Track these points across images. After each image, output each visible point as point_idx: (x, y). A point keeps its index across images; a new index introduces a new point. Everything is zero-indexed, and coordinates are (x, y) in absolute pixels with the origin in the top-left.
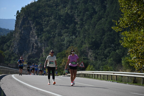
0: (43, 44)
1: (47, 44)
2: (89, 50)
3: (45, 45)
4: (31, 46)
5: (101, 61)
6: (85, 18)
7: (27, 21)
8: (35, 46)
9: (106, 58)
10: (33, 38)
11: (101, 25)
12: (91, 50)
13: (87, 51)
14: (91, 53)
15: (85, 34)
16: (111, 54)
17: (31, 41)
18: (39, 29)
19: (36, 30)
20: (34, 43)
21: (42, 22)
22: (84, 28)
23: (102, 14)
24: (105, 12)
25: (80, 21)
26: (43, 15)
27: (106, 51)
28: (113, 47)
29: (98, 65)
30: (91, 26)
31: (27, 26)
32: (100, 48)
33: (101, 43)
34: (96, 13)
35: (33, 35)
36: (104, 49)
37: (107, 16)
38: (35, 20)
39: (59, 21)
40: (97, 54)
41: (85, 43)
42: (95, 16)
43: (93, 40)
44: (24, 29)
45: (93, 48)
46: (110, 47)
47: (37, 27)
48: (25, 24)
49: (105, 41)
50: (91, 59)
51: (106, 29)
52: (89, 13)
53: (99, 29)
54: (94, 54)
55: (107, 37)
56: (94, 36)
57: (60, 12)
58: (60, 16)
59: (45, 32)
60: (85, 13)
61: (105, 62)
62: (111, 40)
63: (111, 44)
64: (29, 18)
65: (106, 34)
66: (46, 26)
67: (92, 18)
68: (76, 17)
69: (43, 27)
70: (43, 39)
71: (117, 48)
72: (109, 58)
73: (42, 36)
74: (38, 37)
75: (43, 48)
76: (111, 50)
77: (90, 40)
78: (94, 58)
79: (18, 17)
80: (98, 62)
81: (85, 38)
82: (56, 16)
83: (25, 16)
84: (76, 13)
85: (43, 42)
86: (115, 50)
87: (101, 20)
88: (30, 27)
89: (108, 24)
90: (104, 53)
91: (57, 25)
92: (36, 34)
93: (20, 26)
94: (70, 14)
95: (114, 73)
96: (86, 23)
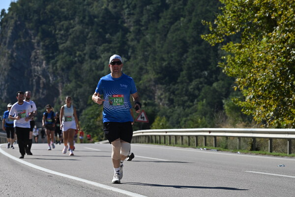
0: (58, 77)
1: (68, 78)
2: (157, 85)
3: (62, 79)
4: (34, 83)
5: (182, 108)
6: (144, 18)
7: (24, 30)
8: (43, 82)
9: (192, 101)
10: (37, 66)
11: (179, 32)
12: (160, 86)
13: (153, 88)
14: (161, 92)
15: (146, 51)
16: (203, 91)
17: (33, 71)
18: (50, 46)
19: (42, 49)
20: (41, 76)
21: (55, 31)
22: (144, 41)
23: (179, 9)
24: (185, 4)
25: (134, 26)
26: (56, 17)
27: (192, 87)
28: (206, 78)
29: (176, 115)
30: (158, 35)
31: (23, 40)
32: (179, 81)
33: (181, 70)
34: (165, 6)
35: (37, 60)
36: (188, 81)
37: (190, 13)
38: (40, 28)
39: (90, 27)
40: (173, 93)
41: (147, 72)
42: (165, 13)
43: (165, 64)
44: (17, 48)
45: (163, 81)
46: (200, 77)
47: (44, 42)
48: (20, 37)
49: (188, 64)
50: (161, 104)
51: (189, 40)
52: (152, 8)
53: (174, 39)
54: (167, 94)
55: (193, 57)
56: (165, 56)
57: (92, 7)
58: (93, 18)
59: (62, 52)
60: (145, 8)
61: (191, 108)
62: (201, 62)
63: (202, 71)
64: (27, 25)
65: (190, 50)
66: (63, 38)
67: (159, 18)
68: (125, 17)
69: (58, 41)
70: (58, 67)
71: (214, 79)
72: (198, 101)
73: (57, 61)
74: (47, 64)
75: (60, 85)
76: (201, 83)
77: (157, 63)
78: (167, 102)
79: (5, 24)
80: (176, 110)
81: (146, 61)
82: (84, 18)
83: (17, 20)
84: (126, 8)
85: (58, 74)
86: (211, 84)
87: (178, 22)
88: (30, 42)
89: (193, 29)
90: (187, 90)
91: (88, 35)
92: (42, 57)
93: (9, 42)
94: (113, 11)
95: (210, 132)
96: (147, 28)
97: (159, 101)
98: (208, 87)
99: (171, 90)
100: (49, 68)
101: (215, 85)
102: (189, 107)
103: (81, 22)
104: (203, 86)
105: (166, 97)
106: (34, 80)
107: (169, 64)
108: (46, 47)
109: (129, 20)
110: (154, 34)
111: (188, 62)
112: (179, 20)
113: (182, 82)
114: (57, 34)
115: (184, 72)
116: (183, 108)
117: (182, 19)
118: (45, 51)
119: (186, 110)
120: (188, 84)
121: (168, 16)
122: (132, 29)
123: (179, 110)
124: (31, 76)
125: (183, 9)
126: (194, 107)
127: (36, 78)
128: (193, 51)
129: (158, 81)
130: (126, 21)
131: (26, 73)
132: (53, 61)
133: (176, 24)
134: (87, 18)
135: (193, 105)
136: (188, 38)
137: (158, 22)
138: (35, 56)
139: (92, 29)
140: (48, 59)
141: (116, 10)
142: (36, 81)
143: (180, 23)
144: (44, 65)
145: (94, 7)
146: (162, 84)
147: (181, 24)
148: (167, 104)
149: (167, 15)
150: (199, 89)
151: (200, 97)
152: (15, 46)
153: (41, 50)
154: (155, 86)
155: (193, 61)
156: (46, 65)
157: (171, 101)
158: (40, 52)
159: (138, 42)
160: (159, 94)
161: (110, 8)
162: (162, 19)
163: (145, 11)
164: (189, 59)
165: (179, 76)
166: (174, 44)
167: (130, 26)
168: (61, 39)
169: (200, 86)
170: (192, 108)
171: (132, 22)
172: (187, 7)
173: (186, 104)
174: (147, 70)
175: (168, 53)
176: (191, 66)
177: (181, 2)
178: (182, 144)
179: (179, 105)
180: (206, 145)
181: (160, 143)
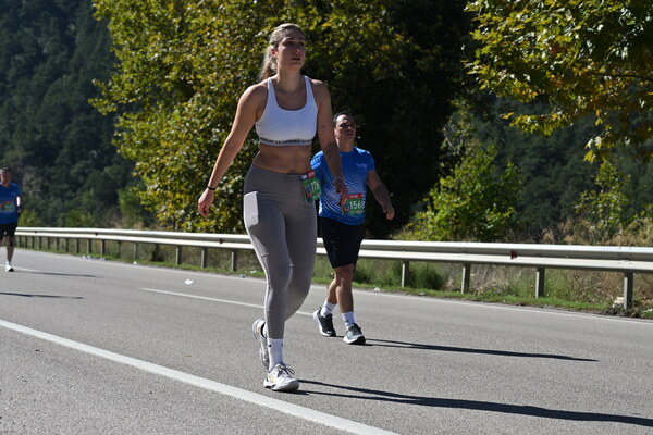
2: (25, 167)
5: (60, 199)
6: (12, 73)
9: (75, 191)
11: (60, 95)
12: (30, 168)
13: (20, 169)
14: (32, 176)
15: (13, 119)
16: (90, 177)
22: (10, 103)
23: (62, 62)
24: (70, 56)
27: (75, 171)
28: (94, 160)
29: (52, 209)
30: (29, 96)
32: (57, 162)
33: (61, 147)
34: (44, 58)
36: (69, 163)
37: (77, 69)
40: (49, 178)
41: (12, 148)
42: (40, 67)
43: (38, 137)
45: (35, 162)
46: (87, 159)
49: (71, 140)
51: (74, 107)
52: (23, 58)
53: (53, 104)
54: (40, 179)
55: (78, 129)
56: (39, 126)
60: (13, 58)
61: (72, 201)
62: (88, 137)
63: (90, 150)
65: (75, 120)
67: (32, 73)
71: (105, 162)
72: (84, 191)
76: (88, 166)
77: (28, 136)
78: (39, 191)
80: (52, 202)
81: (12, 132)
86: (101, 168)
87: (60, 80)
89: (80, 91)
90: (68, 176)
95: (97, 234)
96: (14, 87)
98: (98, 172)
99: (45, 174)
101: (107, 170)
102: (70, 198)
104: (91, 171)
105: (38, 183)
107: (44, 137)
110: (24, 95)
111: (71, 137)
112: (61, 77)
113: (61, 164)
115: (65, 150)
116: (62, 200)
117: (65, 76)
119: (66, 203)
120: (69, 167)
121: (46, 72)
123: (55, 202)
125: (67, 62)
126: (77, 198)
128: (79, 121)
129: (27, 161)
133: (56, 82)
135: (76, 196)
136: (72, 104)
137: (31, 78)
143: (62, 82)
146: (32, 165)
147: (64, 84)
148: (39, 193)
149: (44, 70)
150: (85, 175)
151: (86, 185)
154: (23, 167)
155: (78, 136)
157: (45, 190)
160: (29, 179)
162: (37, 76)
163: (12, 63)
164: (73, 133)
165: (58, 155)
166: (53, 110)
169: (87, 170)
170: (74, 200)
172: (73, 60)
173: (65, 195)
174: (12, 144)
175: (44, 122)
176: (75, 142)
177: (64, 53)
178: (58, 249)
179: (55, 195)
180: (90, 251)
181: (27, 247)
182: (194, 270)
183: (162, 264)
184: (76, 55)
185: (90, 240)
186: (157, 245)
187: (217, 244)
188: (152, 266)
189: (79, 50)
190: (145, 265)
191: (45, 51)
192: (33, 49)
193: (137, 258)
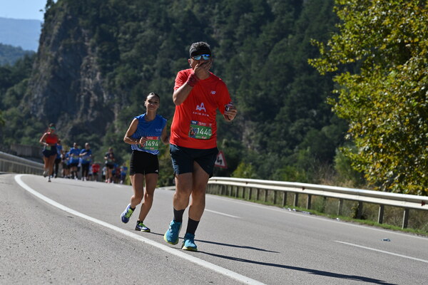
0: (115, 95)
1: (128, 98)
2: (246, 122)
3: (120, 99)
4: (82, 100)
5: (277, 155)
6: (240, 30)
7: (76, 28)
8: (94, 101)
9: (292, 148)
10: (89, 78)
11: (284, 54)
12: (250, 122)
13: (240, 124)
14: (252, 131)
15: (238, 74)
16: (308, 135)
17: (82, 84)
18: (108, 53)
19: (98, 56)
20: (92, 92)
21: (118, 34)
22: (236, 60)
23: (288, 23)
24: (296, 17)
25: (225, 39)
26: (120, 15)
27: (293, 128)
28: (313, 119)
29: (269, 164)
30: (255, 54)
31: (73, 42)
32: (276, 118)
33: (282, 105)
34: (271, 17)
35: (89, 70)
36: (289, 120)
37: (303, 29)
38: (98, 28)
39: (165, 34)
40: (268, 134)
42: (268, 26)
43: (260, 94)
44: (64, 52)
45: (256, 117)
46: (306, 117)
47: (101, 47)
48: (69, 36)
49: (292, 98)
50: (249, 147)
51: (297, 66)
52: (251, 17)
53: (276, 63)
54: (259, 135)
55: (300, 88)
56: (262, 83)
57: (170, 8)
58: (170, 22)
59: (124, 62)
60: (242, 17)
61: (289, 157)
62: (309, 97)
63: (310, 109)
64: (81, 21)
65: (297, 80)
66: (128, 45)
67: (259, 32)
68: (214, 26)
69: (120, 48)
70: (116, 83)
71: (324, 121)
72: (300, 148)
73: (116, 74)
74: (103, 76)
75: (116, 106)
76: (306, 125)
77: (251, 92)
78: (258, 145)
79: (51, 16)
80: (269, 158)
81: (236, 88)
82: (159, 20)
83: (68, 13)
84: (216, 14)
85: (116, 92)
86: (319, 127)
87: (285, 39)
88: (82, 45)
89: (304, 51)
90: (286, 133)
91: (161, 45)
92: (97, 67)
93: (54, 41)
94: (199, 16)
95: (304, 188)
96: (242, 44)
97: (247, 142)
98: (316, 131)
99: (265, 130)
100: (103, 82)
101: (325, 129)
102: (287, 155)
103: (154, 26)
104: (309, 130)
105: (257, 138)
106: (83, 97)
107: (266, 94)
108: (103, 55)
109: (218, 30)
110: (250, 52)
111: (292, 95)
112: (287, 37)
113: (281, 121)
114: (120, 38)
115: (285, 108)
116: (279, 156)
117: (290, 36)
118: (101, 59)
119: (282, 159)
120: (289, 125)
121: (272, 31)
122: (221, 42)
123: (272, 157)
124: (79, 91)
125: (293, 23)
126: (294, 155)
127: (85, 94)
128: (301, 81)
129: (248, 116)
130: (215, 30)
131: (72, 85)
132: (110, 73)
133: (281, 42)
134: (163, 21)
135: (293, 153)
136: (295, 63)
137: (258, 37)
138: (87, 64)
139: (167, 36)
140: (104, 70)
141: (203, 14)
142: (84, 98)
143: (287, 42)
144: (98, 78)
145: (174, 7)
146: (253, 120)
147: (289, 44)
148: (257, 148)
149: (271, 29)
150: (303, 133)
151: (304, 143)
152: (61, 48)
153: (96, 58)
154: (244, 122)
155: (299, 95)
156: (100, 78)
157: (264, 145)
158: (94, 59)
159: (228, 61)
160: (249, 134)
161: (195, 11)
162: (264, 34)
163: (241, 20)
164: (294, 91)
165: (278, 112)
166: (277, 68)
167: (219, 38)
168: (124, 45)
169: (305, 128)
170: (291, 157)
171: (222, 33)
172: (299, 21)
173: (282, 151)
174: (235, 100)
175: (267, 80)
176: (295, 100)
177: (291, 14)
178: (266, 201)
179: (273, 151)
180: (296, 205)
181: (237, 197)
182: (394, 230)
183: (363, 221)
184: (302, 16)
185: (297, 194)
186: (361, 202)
187: (419, 206)
188: (353, 222)
189: (306, 11)
190: (346, 222)
191: (273, 10)
192: (262, 8)
193: (340, 214)
